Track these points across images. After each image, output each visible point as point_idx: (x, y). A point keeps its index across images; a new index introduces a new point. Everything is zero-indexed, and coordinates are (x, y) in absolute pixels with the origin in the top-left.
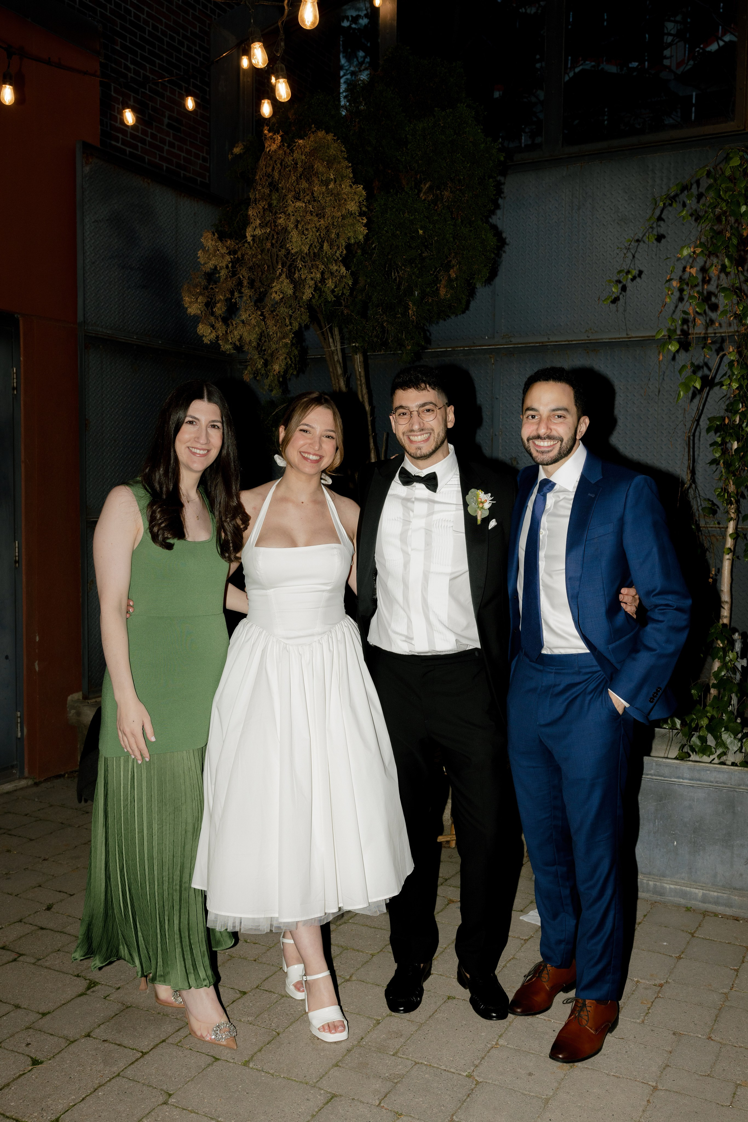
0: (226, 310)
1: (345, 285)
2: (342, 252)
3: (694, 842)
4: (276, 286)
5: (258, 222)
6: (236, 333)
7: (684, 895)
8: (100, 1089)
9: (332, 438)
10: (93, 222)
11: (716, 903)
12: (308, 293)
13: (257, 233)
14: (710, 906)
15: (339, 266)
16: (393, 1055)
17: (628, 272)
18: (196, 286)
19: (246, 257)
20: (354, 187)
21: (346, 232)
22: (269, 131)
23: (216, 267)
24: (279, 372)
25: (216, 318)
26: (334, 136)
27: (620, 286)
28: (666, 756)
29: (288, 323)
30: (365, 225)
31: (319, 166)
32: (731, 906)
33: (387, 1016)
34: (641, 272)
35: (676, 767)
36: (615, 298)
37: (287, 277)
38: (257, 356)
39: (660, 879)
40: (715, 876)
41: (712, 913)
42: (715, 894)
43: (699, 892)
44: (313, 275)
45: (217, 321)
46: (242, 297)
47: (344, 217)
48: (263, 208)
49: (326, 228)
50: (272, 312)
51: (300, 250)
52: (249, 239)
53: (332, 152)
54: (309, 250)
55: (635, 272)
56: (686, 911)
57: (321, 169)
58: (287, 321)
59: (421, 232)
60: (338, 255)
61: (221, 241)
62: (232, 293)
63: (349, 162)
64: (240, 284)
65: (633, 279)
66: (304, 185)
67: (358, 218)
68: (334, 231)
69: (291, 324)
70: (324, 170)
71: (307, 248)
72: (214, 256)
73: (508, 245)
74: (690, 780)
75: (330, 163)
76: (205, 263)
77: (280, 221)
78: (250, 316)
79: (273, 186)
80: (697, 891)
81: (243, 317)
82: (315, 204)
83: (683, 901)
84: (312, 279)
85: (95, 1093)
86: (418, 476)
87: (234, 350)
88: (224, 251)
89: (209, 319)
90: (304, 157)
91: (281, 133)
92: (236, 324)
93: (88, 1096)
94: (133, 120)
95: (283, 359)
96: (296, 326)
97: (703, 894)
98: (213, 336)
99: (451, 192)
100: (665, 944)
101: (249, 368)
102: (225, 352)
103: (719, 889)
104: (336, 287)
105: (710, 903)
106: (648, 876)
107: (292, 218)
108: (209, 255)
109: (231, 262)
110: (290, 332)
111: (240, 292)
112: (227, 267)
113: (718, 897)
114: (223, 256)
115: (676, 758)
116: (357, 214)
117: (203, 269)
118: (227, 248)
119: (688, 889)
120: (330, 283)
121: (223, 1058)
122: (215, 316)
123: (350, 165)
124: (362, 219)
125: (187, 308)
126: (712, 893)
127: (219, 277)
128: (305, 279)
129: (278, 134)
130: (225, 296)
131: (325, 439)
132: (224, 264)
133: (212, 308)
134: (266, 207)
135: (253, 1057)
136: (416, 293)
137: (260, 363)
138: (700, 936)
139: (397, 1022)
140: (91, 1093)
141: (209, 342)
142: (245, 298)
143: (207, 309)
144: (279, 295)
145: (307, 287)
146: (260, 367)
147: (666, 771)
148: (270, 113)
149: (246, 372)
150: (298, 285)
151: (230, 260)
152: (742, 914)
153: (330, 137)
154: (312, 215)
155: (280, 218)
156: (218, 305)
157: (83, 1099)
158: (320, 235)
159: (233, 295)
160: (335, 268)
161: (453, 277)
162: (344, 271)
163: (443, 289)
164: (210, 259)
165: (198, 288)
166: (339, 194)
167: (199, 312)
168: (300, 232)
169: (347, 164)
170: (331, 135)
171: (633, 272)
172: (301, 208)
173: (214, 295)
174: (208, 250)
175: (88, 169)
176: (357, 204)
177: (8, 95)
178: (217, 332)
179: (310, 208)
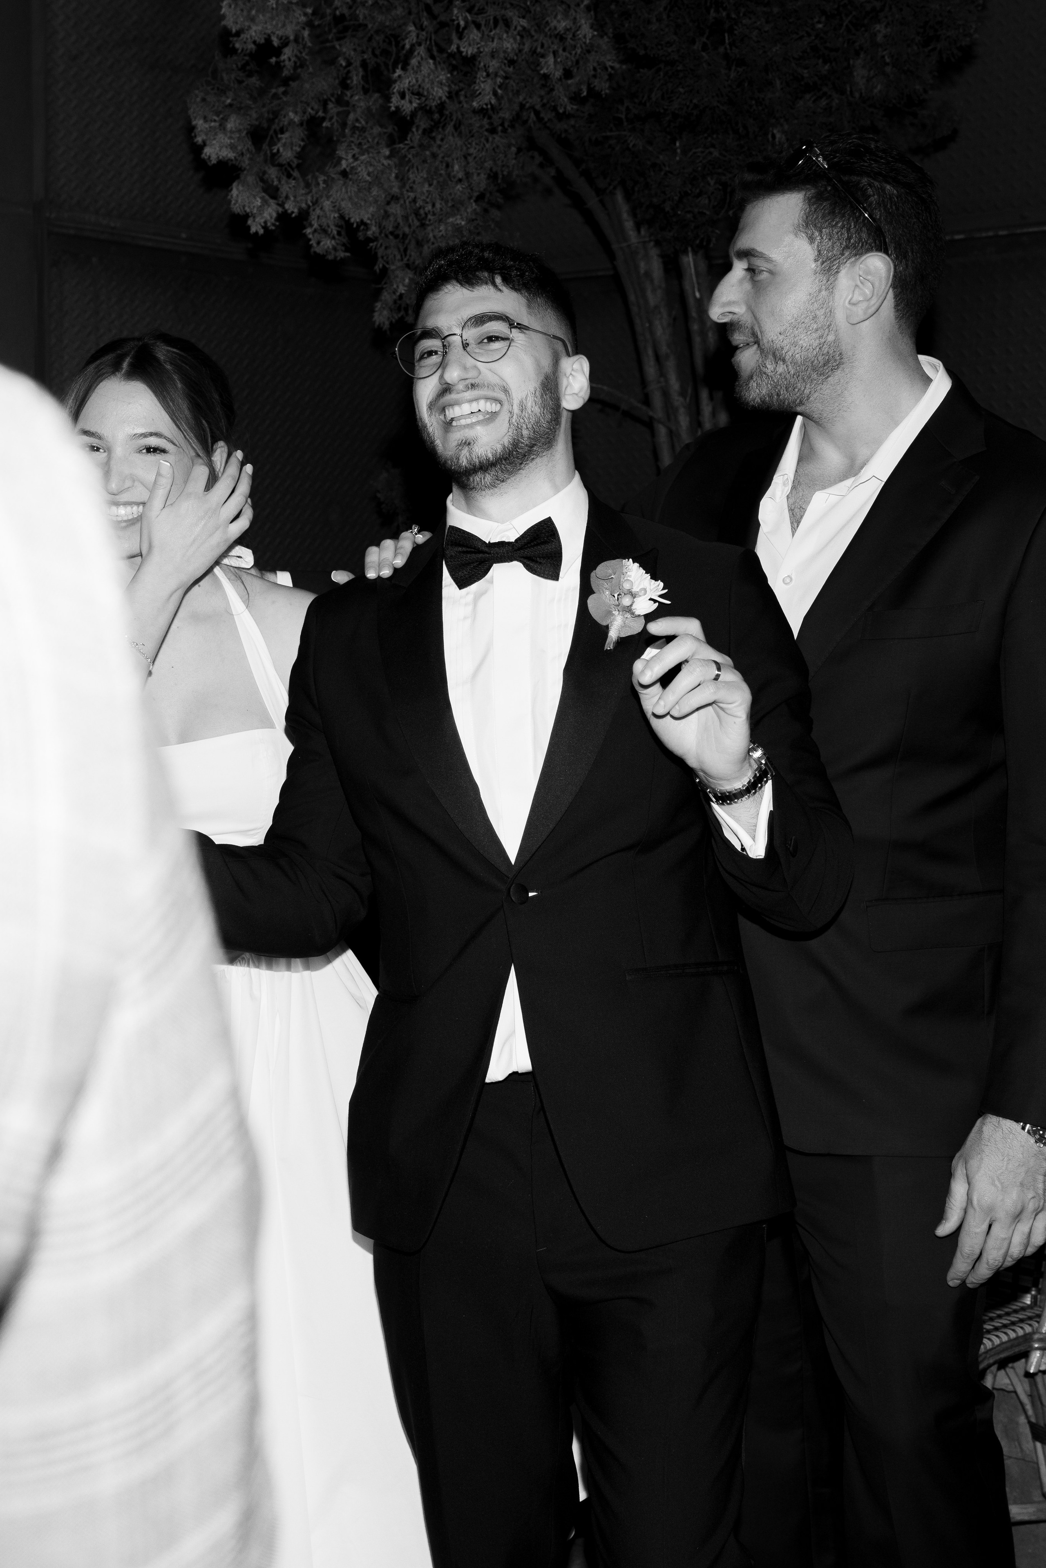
0: (304, 149)
1: (595, 69)
6: (327, 204)
15: (576, 20)
18: (223, 92)
23: (269, 40)
37: (430, 54)
38: (399, 264)
44: (495, 45)
45: (283, 178)
46: (348, 113)
58: (457, 170)
62: (325, 104)
64: (344, 81)
76: (241, 30)
78: (356, 160)
81: (344, 164)
87: (346, 251)
89: (264, 172)
102: (324, 256)
104: (569, 72)
110: (467, 197)
111: (342, 103)
112: (299, 38)
117: (238, 45)
120: (550, 67)
122: (280, 165)
127: (279, 64)
130: (304, 113)
132: (290, 30)
141: (263, 230)
142: (352, 116)
143: (258, 148)
144: (411, 102)
156: (285, 137)
159: (325, 110)
160: (562, 24)
161: (879, 38)
162: (586, 31)
163: (860, 73)
164: (253, 20)
165: (231, 94)
167: (231, 155)
173: (276, 113)
178: (282, 206)
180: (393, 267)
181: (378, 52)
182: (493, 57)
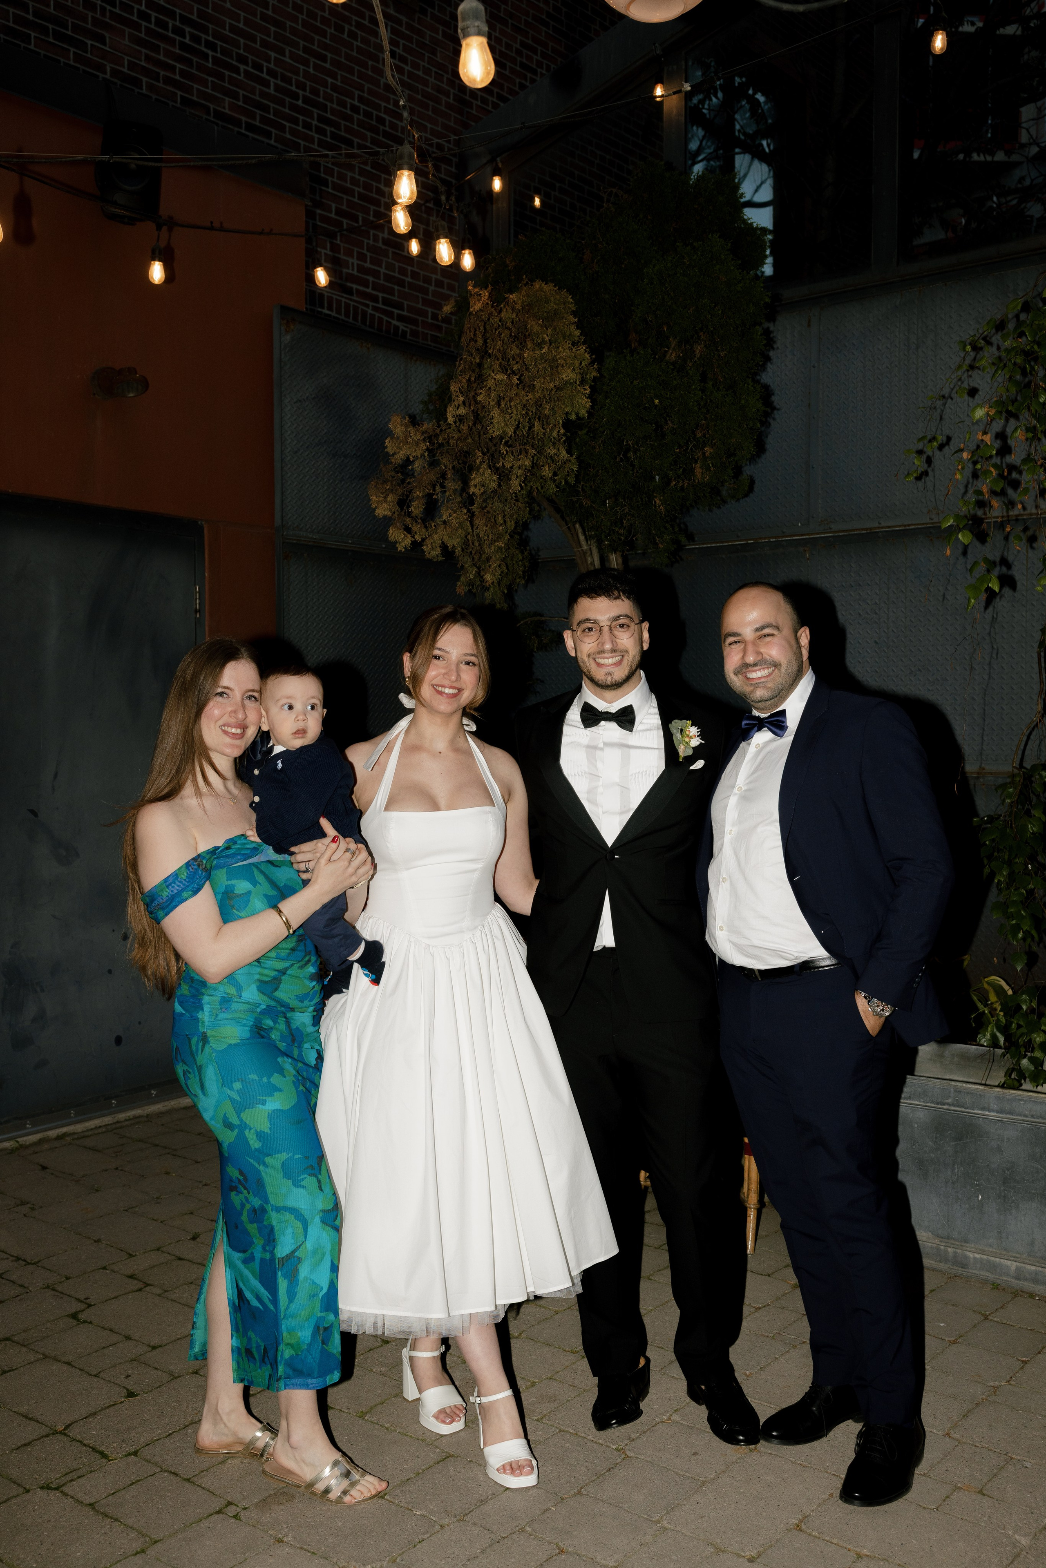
0: (424, 509)
1: (568, 472)
2: (559, 432)
3: (1005, 1197)
4: (476, 479)
5: (462, 399)
6: (436, 536)
7: (993, 1268)
8: (190, 1427)
9: (474, 664)
10: (295, 403)
11: (1035, 1280)
12: (516, 485)
13: (460, 413)
14: (1026, 1283)
15: (558, 450)
16: (537, 1420)
17: (934, 438)
18: (385, 482)
19: (452, 442)
20: (574, 350)
21: (563, 406)
22: (474, 287)
23: (408, 458)
24: (493, 583)
25: (415, 519)
26: (555, 286)
27: (925, 457)
28: (983, 1082)
29: (502, 522)
30: (590, 397)
31: (534, 326)
33: (547, 1378)
34: (949, 439)
35: (980, 1095)
36: (922, 472)
37: (489, 467)
38: (470, 564)
39: (961, 1246)
40: (1032, 1243)
41: (1027, 1293)
42: (1033, 1268)
43: (1012, 1265)
44: (520, 462)
45: (414, 524)
46: (445, 491)
47: (558, 389)
48: (469, 380)
49: (536, 402)
50: (483, 508)
51: (504, 432)
52: (450, 420)
53: (552, 306)
54: (515, 432)
55: (941, 439)
56: (993, 1289)
57: (536, 329)
58: (500, 519)
59: (656, 401)
60: (555, 434)
61: (414, 426)
62: (434, 487)
63: (575, 317)
64: (443, 476)
65: (941, 447)
66: (514, 351)
67: (579, 387)
68: (548, 407)
69: (505, 521)
70: (540, 330)
71: (512, 430)
72: (407, 443)
73: (778, 410)
74: (997, 1112)
75: (549, 319)
76: (395, 454)
77: (479, 398)
78: (450, 516)
79: (484, 353)
80: (1009, 1263)
81: (444, 517)
82: (526, 373)
83: (991, 1276)
85: (185, 1430)
86: (607, 713)
87: (443, 558)
88: (419, 436)
89: (405, 521)
90: (514, 316)
91: (490, 287)
92: (435, 526)
93: (175, 1432)
94: (326, 280)
95: (496, 567)
96: (511, 525)
97: (1017, 1268)
98: (408, 541)
99: (705, 346)
100: (942, 1325)
101: (462, 579)
102: (431, 559)
103: (1038, 1262)
104: (555, 474)
105: (1026, 1280)
106: (946, 1240)
107: (493, 394)
108: (399, 444)
109: (428, 449)
110: (506, 533)
111: (442, 486)
112: (422, 455)
113: (1036, 1273)
114: (417, 444)
115: (1002, 1086)
116: (578, 383)
117: (393, 461)
118: (423, 433)
119: (997, 1260)
120: (547, 472)
121: (337, 1407)
122: (412, 517)
123: (576, 320)
124: (585, 389)
125: (374, 510)
126: (1028, 1267)
127: (412, 469)
128: (511, 467)
129: (486, 288)
130: (424, 492)
131: (464, 666)
132: (418, 453)
133: (409, 507)
134: (473, 379)
135: (372, 1408)
136: (657, 477)
137: (472, 574)
138: (995, 1319)
139: (556, 1386)
140: (179, 1430)
141: (404, 550)
142: (447, 494)
143: (402, 509)
144: (479, 489)
145: (514, 478)
146: (472, 577)
147: (968, 1100)
148: (472, 265)
149: (459, 583)
150: (503, 475)
151: (425, 447)
153: (548, 288)
154: (518, 388)
155: (481, 393)
156: (415, 504)
157: (170, 1435)
158: (526, 413)
159: (434, 490)
160: (553, 451)
161: (707, 454)
162: (564, 454)
163: (698, 471)
164: (401, 449)
165: (389, 483)
166: (554, 360)
167: (389, 514)
168: (502, 411)
169: (572, 319)
170: (551, 285)
171: (940, 438)
172: (502, 380)
173: (410, 492)
174: (398, 438)
175: (288, 337)
176: (578, 371)
177: (157, 272)
178: (413, 537)
179: (515, 380)
180: (467, 566)
181: (461, 462)
182: (519, 468)
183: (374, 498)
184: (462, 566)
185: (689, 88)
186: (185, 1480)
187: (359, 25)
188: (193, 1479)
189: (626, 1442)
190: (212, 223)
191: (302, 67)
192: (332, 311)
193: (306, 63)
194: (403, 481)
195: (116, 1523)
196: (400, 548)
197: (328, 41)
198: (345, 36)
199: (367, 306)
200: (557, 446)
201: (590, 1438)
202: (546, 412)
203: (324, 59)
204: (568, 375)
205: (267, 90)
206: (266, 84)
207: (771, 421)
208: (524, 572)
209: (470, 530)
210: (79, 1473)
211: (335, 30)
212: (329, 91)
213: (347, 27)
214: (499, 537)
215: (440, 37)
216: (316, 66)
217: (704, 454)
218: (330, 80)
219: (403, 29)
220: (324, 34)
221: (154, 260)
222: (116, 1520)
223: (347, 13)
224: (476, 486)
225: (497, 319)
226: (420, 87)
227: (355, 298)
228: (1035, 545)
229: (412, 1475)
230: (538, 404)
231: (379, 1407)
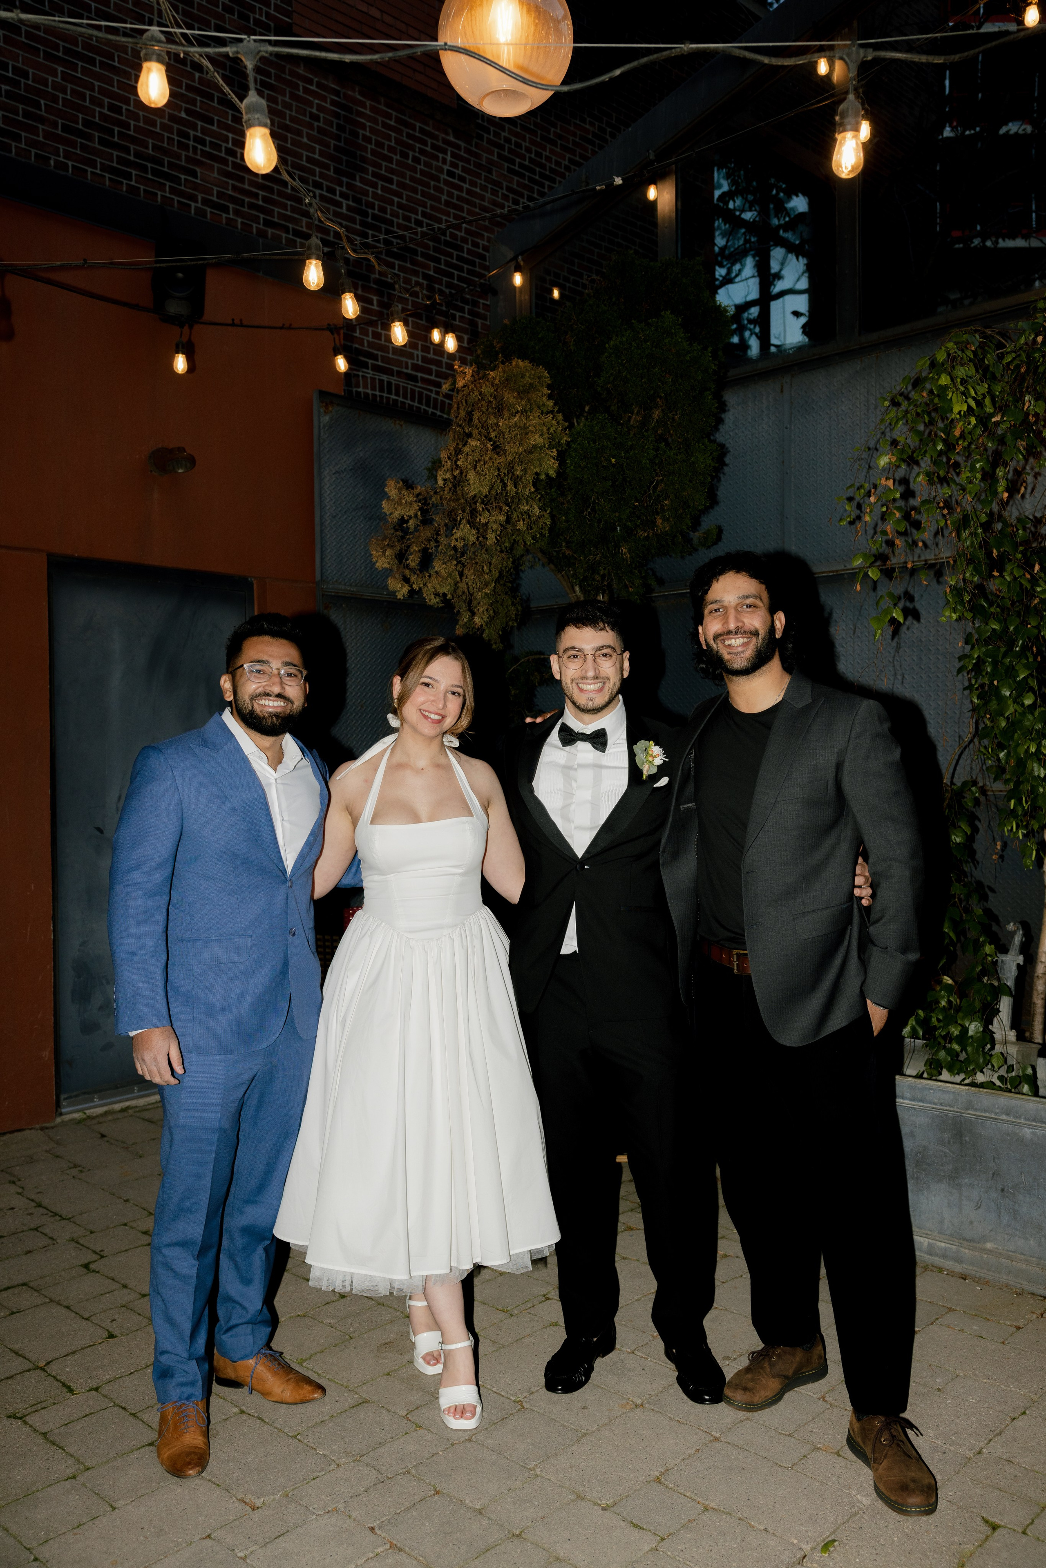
0: (420, 562)
1: (542, 525)
2: (530, 490)
4: (457, 534)
5: (450, 464)
6: (429, 585)
9: (459, 694)
10: (333, 474)
12: (491, 538)
13: (449, 476)
15: (531, 506)
17: (862, 486)
18: (384, 539)
19: (445, 502)
20: (543, 418)
21: (533, 468)
22: (460, 366)
23: (403, 517)
25: (413, 571)
26: (531, 363)
27: (855, 503)
29: (487, 571)
30: (557, 459)
31: (509, 397)
32: (960, 1261)
37: (469, 522)
38: (464, 609)
41: (937, 1268)
47: (527, 452)
48: (457, 448)
49: (508, 465)
51: (479, 492)
52: (440, 483)
53: (527, 380)
54: (489, 492)
57: (511, 400)
59: (613, 461)
60: (527, 493)
61: (407, 489)
62: (429, 542)
63: (548, 389)
66: (492, 420)
67: (547, 451)
68: (519, 469)
69: (490, 571)
70: (514, 401)
71: (487, 490)
72: (401, 504)
73: (727, 465)
75: (524, 392)
76: (391, 514)
77: (459, 463)
78: (441, 567)
81: (437, 569)
82: (502, 439)
84: (495, 522)
86: (583, 734)
87: (441, 604)
88: (412, 498)
90: (493, 390)
91: (472, 365)
92: (429, 576)
94: (346, 366)
95: (484, 611)
96: (496, 574)
98: (406, 590)
99: (663, 411)
101: (460, 622)
102: (432, 606)
104: (530, 528)
107: (470, 459)
108: (394, 505)
109: (421, 509)
110: (492, 580)
111: (437, 541)
112: (416, 516)
114: (411, 505)
116: (546, 446)
118: (416, 495)
120: (521, 526)
122: (410, 569)
124: (553, 452)
128: (487, 523)
129: (468, 366)
130: (420, 546)
131: (450, 696)
132: (412, 513)
133: (407, 560)
136: (619, 528)
137: (466, 617)
145: (490, 532)
146: (467, 620)
149: (458, 628)
150: (482, 530)
151: (418, 508)
152: (974, 1273)
153: (525, 365)
154: (492, 453)
155: (461, 458)
156: (412, 557)
158: (499, 474)
159: (429, 545)
160: (526, 508)
161: (665, 507)
163: (660, 521)
164: (396, 509)
165: (388, 540)
166: (525, 427)
167: (388, 566)
168: (478, 473)
169: (547, 391)
170: (526, 361)
171: (866, 485)
172: (476, 446)
173: (408, 547)
174: (393, 500)
175: (327, 418)
176: (546, 436)
177: (180, 364)
178: (411, 586)
179: (490, 447)
180: (462, 611)
183: (374, 553)
184: (459, 612)
185: (621, 182)
186: (131, 1414)
187: (422, 152)
188: (138, 1415)
189: (525, 1394)
190: (233, 320)
191: (371, 189)
192: (399, 396)
193: (374, 186)
194: (403, 538)
195: (60, 1451)
196: (400, 596)
197: (394, 166)
198: (410, 161)
199: (431, 391)
200: (530, 503)
201: (494, 1389)
202: (518, 473)
203: (390, 181)
204: (536, 439)
205: (339, 210)
206: (339, 204)
207: (721, 475)
208: (516, 615)
209: (458, 579)
210: (43, 1405)
211: (401, 156)
212: (395, 208)
213: (411, 153)
214: (487, 584)
215: (495, 158)
216: (384, 189)
217: (662, 506)
218: (396, 199)
219: (462, 153)
220: (390, 160)
221: (178, 353)
222: (61, 1448)
223: (411, 142)
224: (457, 540)
225: (476, 393)
226: (478, 201)
227: (419, 384)
228: (941, 579)
229: (327, 1418)
230: (510, 467)
231: (318, 1355)
